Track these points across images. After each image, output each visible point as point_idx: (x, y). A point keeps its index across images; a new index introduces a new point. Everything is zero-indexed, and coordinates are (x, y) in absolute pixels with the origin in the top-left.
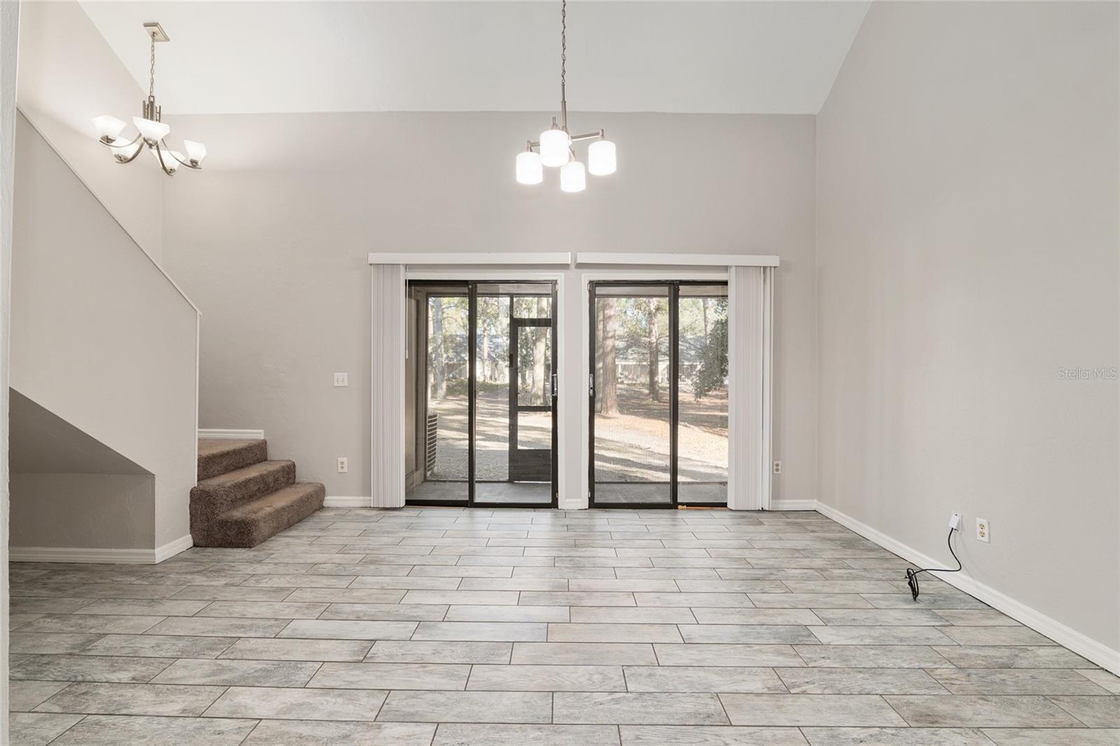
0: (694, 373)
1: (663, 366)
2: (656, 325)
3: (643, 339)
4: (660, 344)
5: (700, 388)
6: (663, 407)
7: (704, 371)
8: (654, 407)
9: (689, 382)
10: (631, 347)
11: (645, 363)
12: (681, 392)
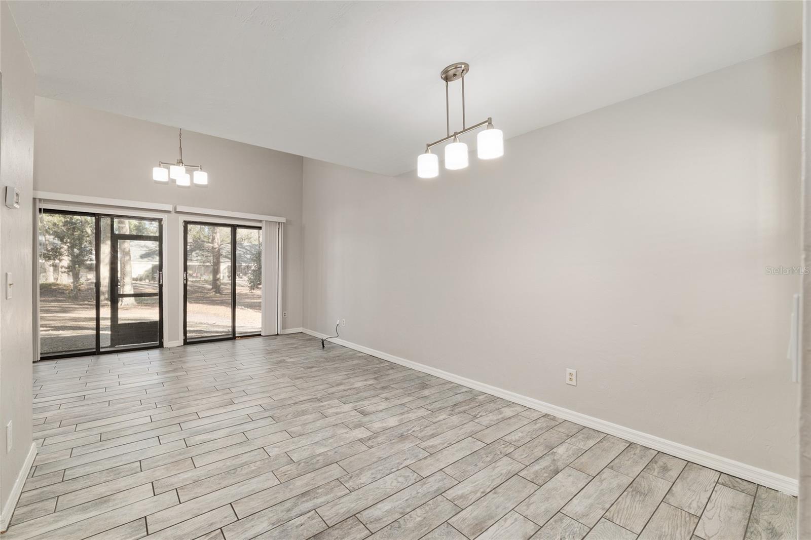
0: (250, 272)
1: (225, 266)
2: (218, 234)
3: (207, 245)
4: (221, 249)
5: (253, 282)
6: (224, 298)
7: (257, 270)
8: (216, 299)
9: (246, 278)
10: (195, 250)
11: (208, 264)
12: (239, 286)
